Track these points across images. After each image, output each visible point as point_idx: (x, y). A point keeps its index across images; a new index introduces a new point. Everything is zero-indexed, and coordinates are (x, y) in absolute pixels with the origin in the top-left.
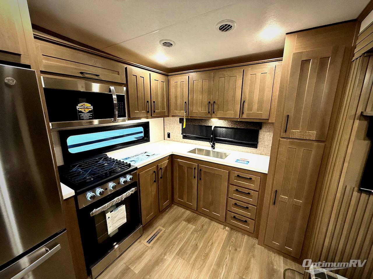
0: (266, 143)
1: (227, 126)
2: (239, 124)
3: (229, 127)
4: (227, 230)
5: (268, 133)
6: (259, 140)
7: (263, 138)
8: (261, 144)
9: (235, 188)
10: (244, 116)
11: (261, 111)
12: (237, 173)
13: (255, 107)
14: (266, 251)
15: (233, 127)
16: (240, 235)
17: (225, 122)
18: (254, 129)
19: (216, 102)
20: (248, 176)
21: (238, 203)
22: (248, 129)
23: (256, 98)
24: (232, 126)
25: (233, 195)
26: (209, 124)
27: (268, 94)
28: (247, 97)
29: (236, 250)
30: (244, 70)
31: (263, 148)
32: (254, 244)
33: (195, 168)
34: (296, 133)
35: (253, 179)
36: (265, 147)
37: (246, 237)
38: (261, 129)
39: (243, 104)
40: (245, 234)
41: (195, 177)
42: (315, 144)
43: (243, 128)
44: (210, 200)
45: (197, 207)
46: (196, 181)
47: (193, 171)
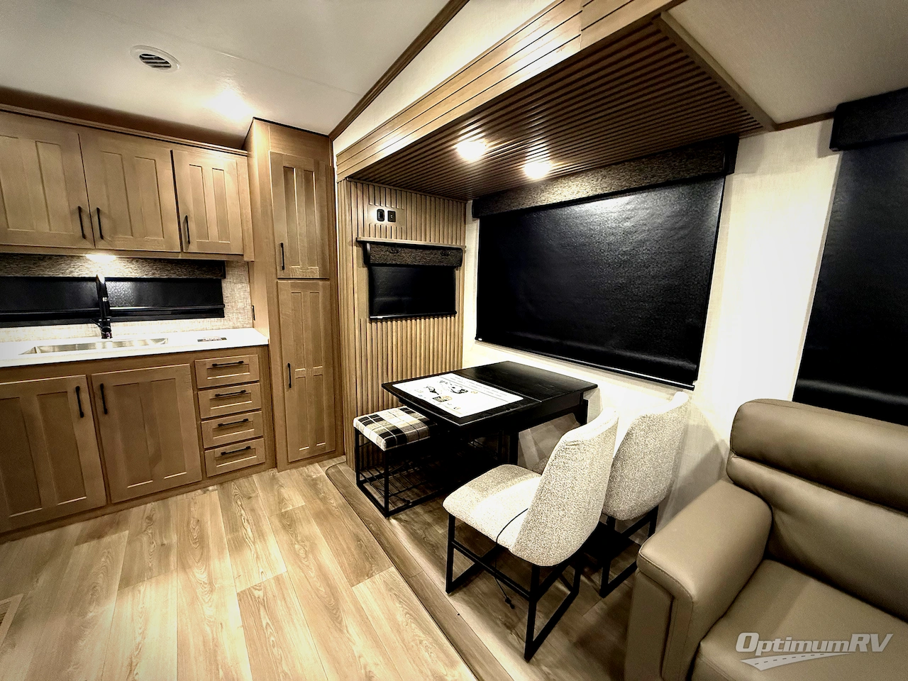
0: (240, 305)
1: (138, 276)
2: (172, 269)
3: (145, 277)
4: (213, 490)
5: (239, 286)
6: (225, 300)
7: (231, 295)
8: (230, 307)
9: (211, 394)
10: (193, 248)
11: (228, 239)
12: (209, 361)
13: (214, 231)
14: (294, 471)
15: (157, 276)
16: (243, 481)
17: (132, 266)
18: (212, 279)
19: (104, 209)
20: (236, 359)
21: (224, 421)
22: (196, 279)
23: (212, 214)
24: (153, 274)
25: (210, 410)
26: (71, 272)
27: (233, 210)
28: (191, 207)
29: (250, 498)
30: (171, 152)
31: (235, 316)
32: (274, 476)
33: (78, 389)
34: (297, 270)
35: (246, 361)
36: (240, 313)
37: (255, 477)
38: (225, 278)
39: (184, 222)
40: (251, 475)
41: (82, 415)
42: (321, 283)
43: (185, 277)
44: (151, 450)
45: (108, 495)
46: (89, 423)
47: (72, 397)
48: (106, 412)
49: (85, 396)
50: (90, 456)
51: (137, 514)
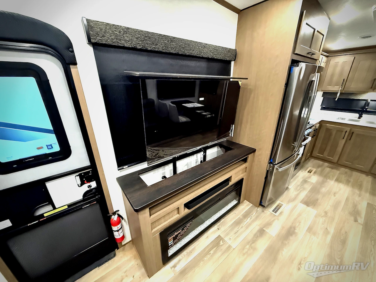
33: (346, 131)
41: (344, 138)
45: (338, 161)
46: (344, 141)
47: (344, 133)
48: (350, 139)
49: (347, 134)
50: (339, 149)
51: (343, 169)
